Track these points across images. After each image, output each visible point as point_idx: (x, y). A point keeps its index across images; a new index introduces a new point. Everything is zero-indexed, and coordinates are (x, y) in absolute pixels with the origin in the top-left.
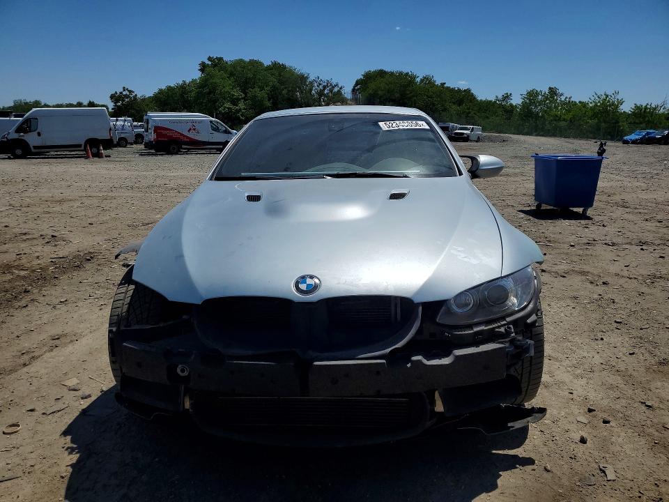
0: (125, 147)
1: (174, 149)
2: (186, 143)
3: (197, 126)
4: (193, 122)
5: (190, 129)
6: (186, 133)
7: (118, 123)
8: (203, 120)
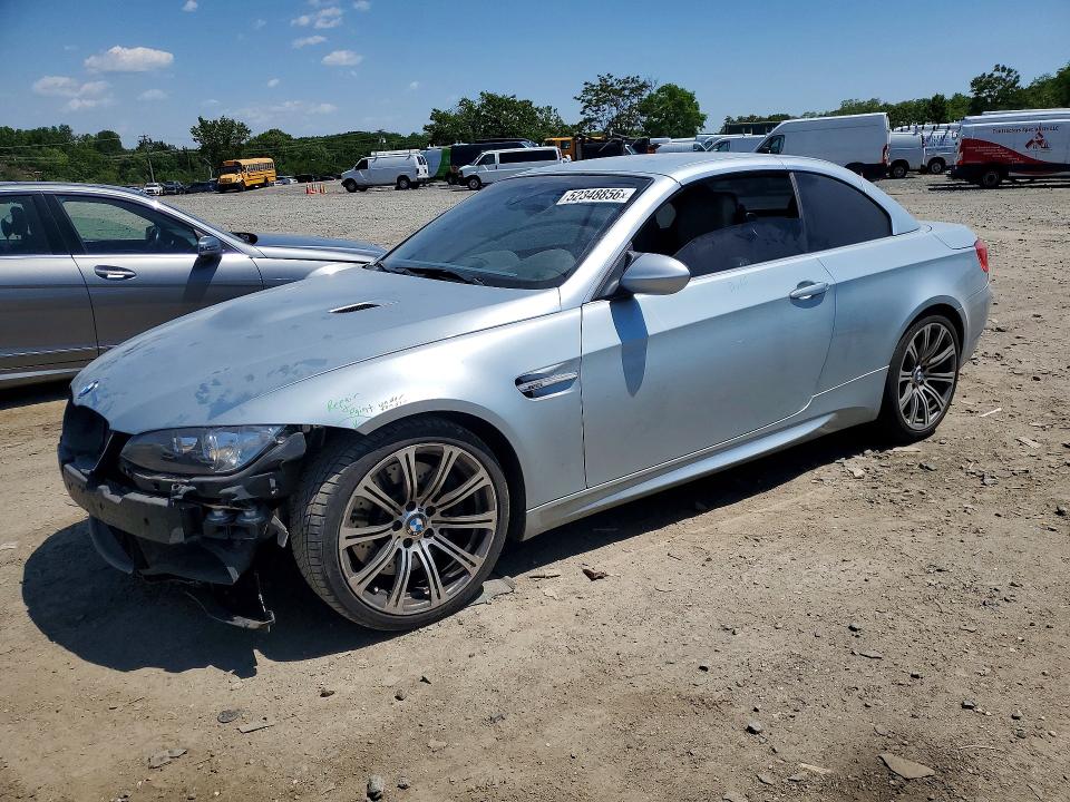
0: (903, 177)
1: (991, 178)
2: (1017, 168)
3: (1048, 136)
4: (1040, 128)
5: (1031, 142)
6: (1022, 150)
7: (935, 134)
8: (1062, 124)
